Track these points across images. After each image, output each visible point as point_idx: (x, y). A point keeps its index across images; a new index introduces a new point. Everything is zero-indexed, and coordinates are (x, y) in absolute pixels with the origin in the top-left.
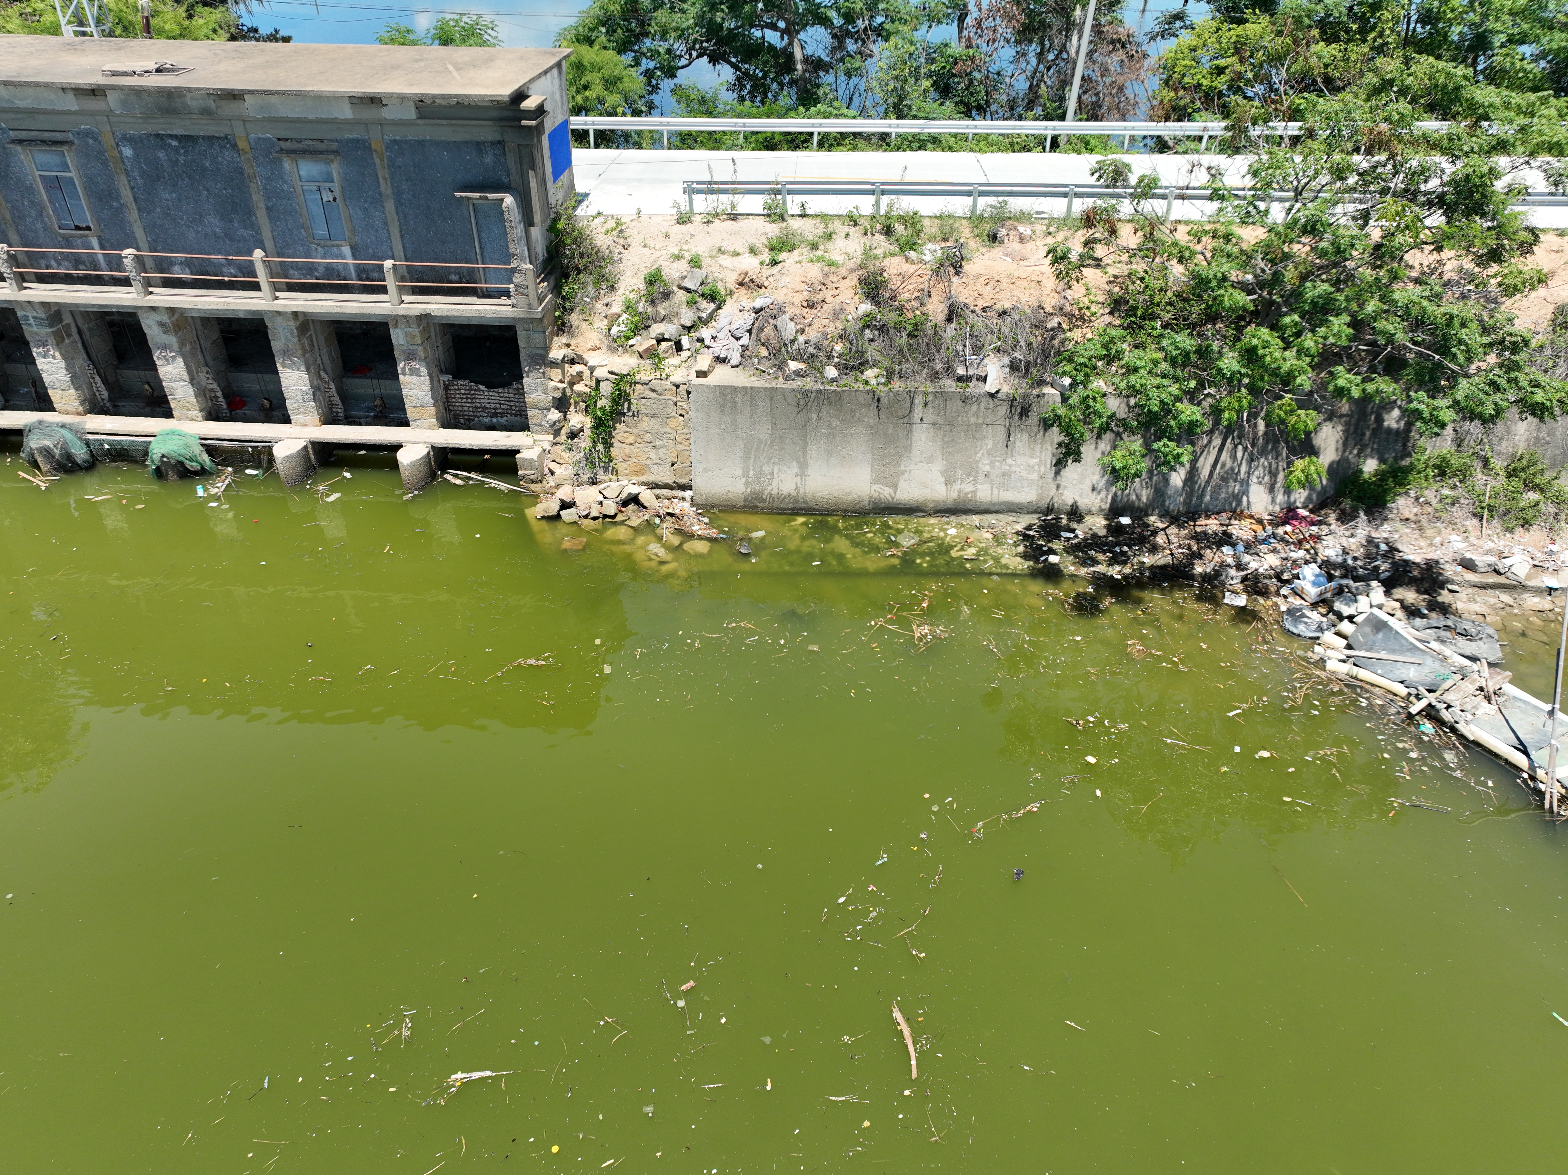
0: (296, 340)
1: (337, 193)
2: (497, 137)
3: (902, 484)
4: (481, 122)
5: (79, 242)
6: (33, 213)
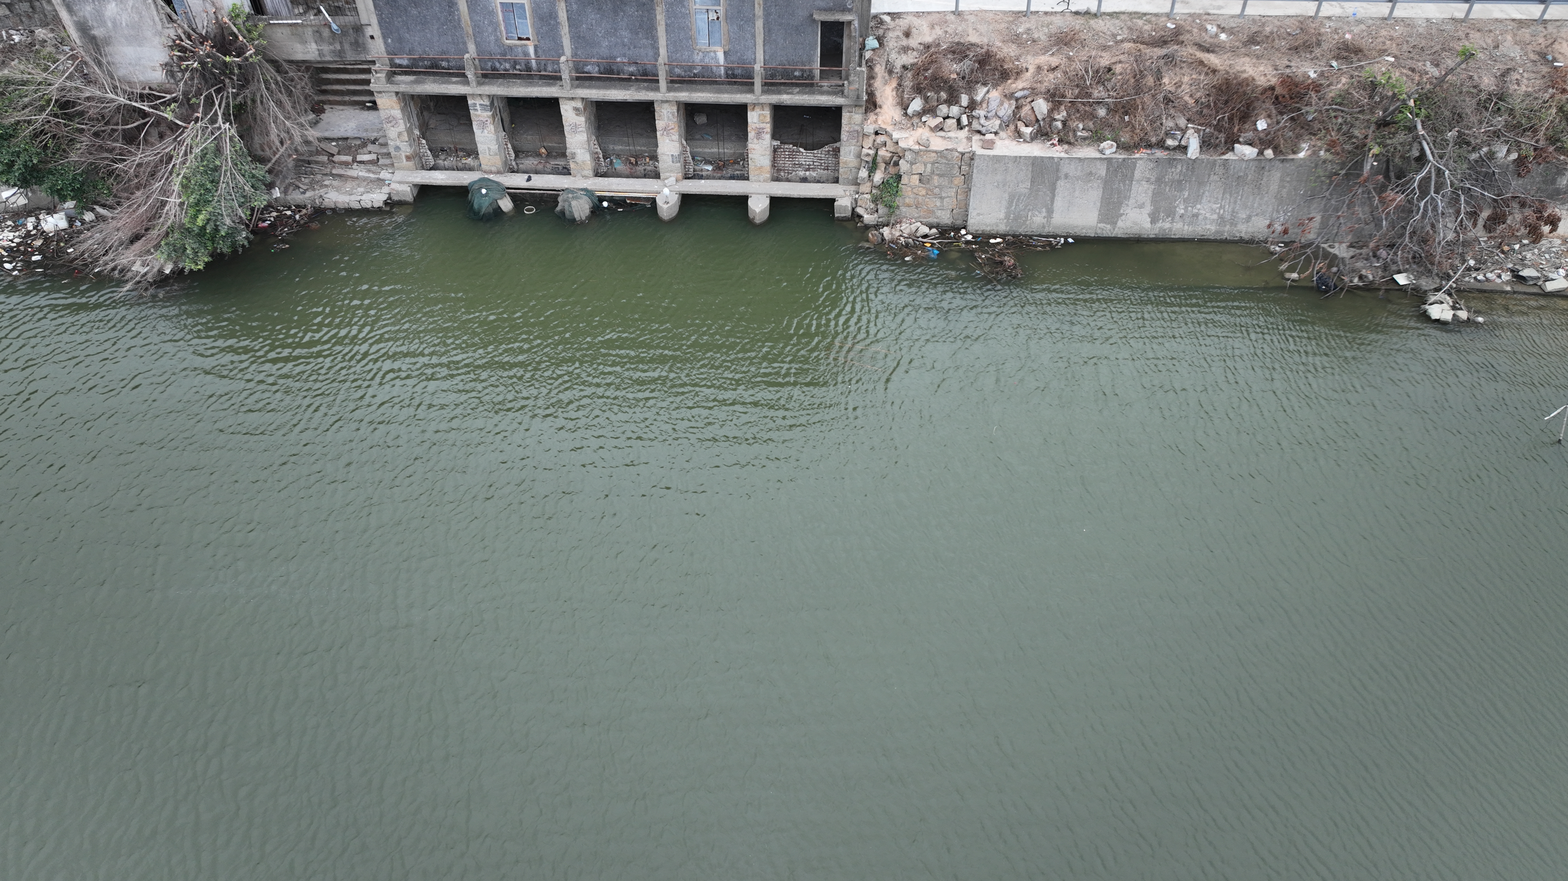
0: (675, 120)
1: (721, 14)
3: (1119, 223)
5: (520, 49)
6: (490, 29)
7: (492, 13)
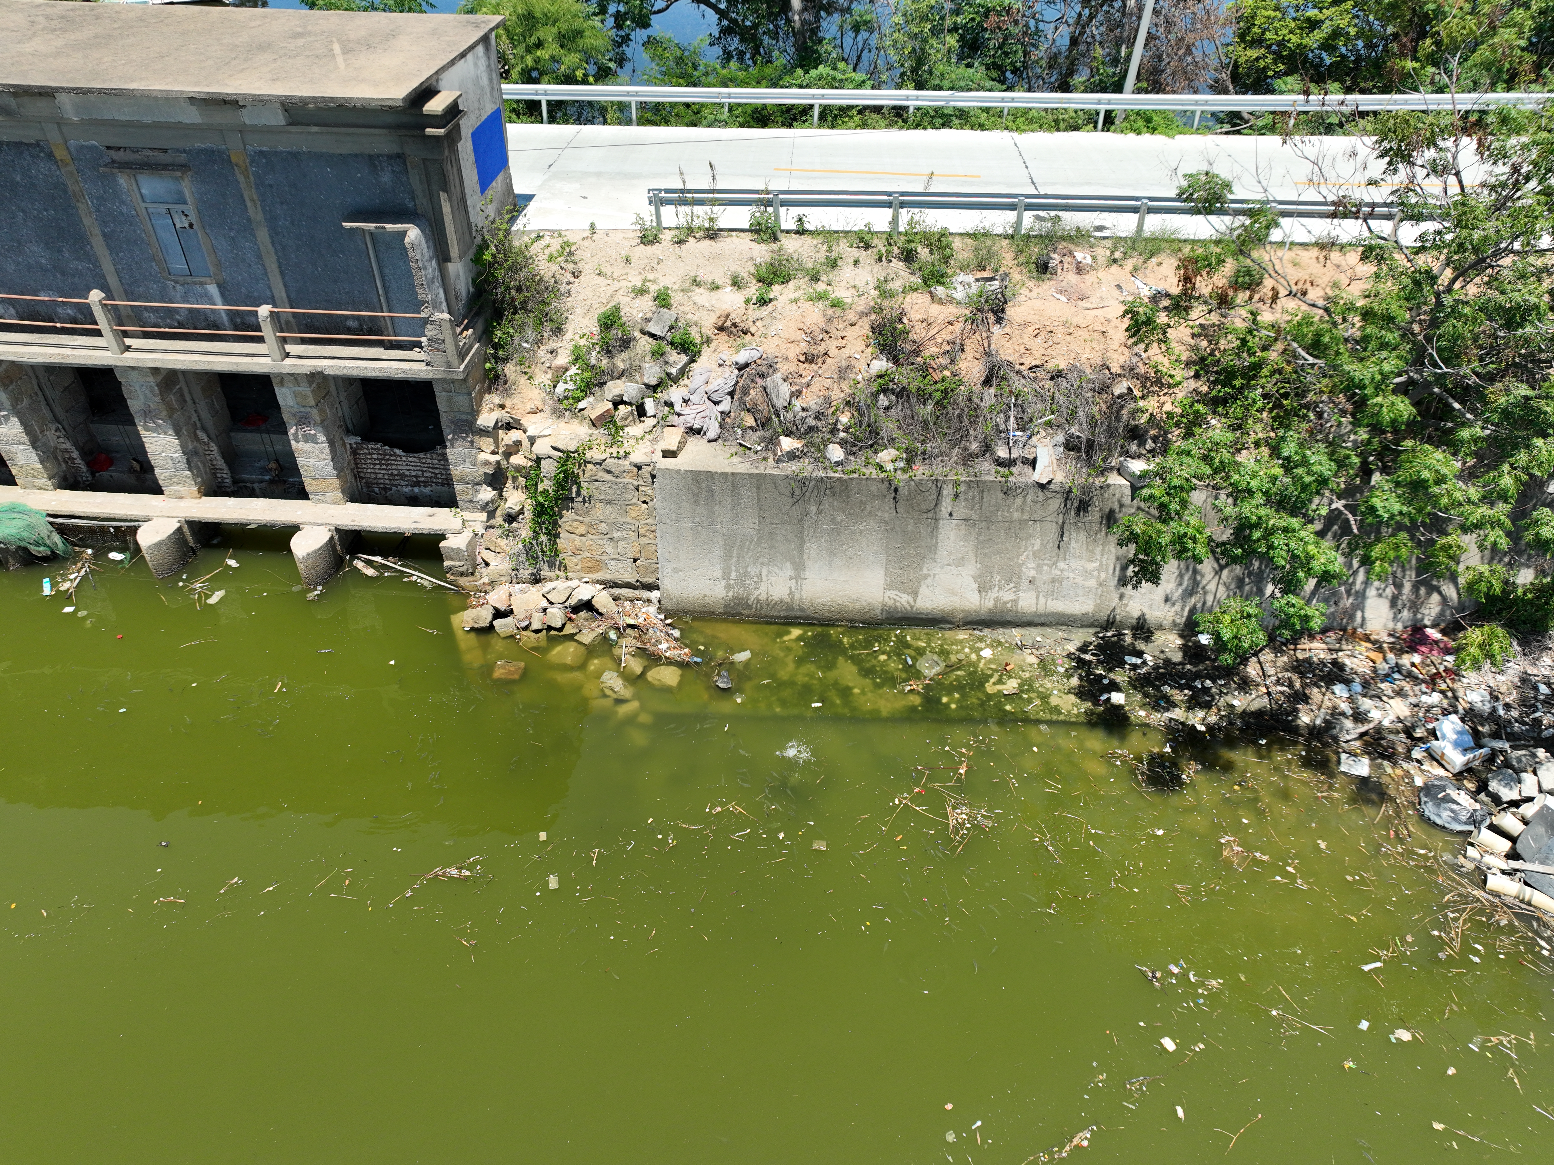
0: (158, 399)
1: (193, 218)
2: (395, 149)
3: (924, 591)
4: (372, 130)
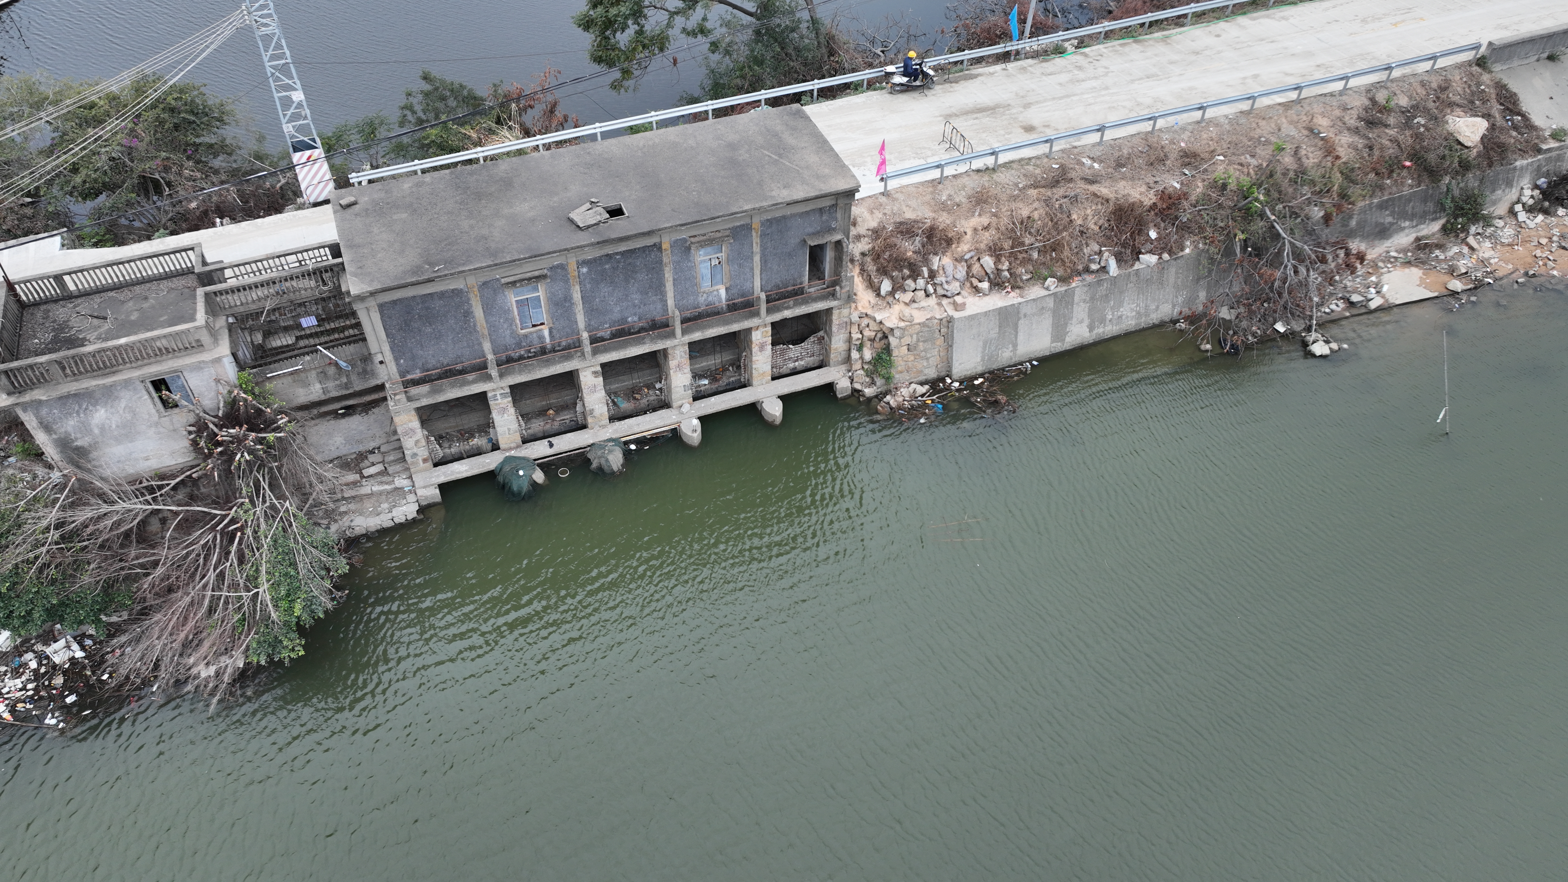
1: (722, 259)
2: (833, 202)
3: (1067, 339)
5: (535, 335)
6: (505, 326)
7: (509, 311)
